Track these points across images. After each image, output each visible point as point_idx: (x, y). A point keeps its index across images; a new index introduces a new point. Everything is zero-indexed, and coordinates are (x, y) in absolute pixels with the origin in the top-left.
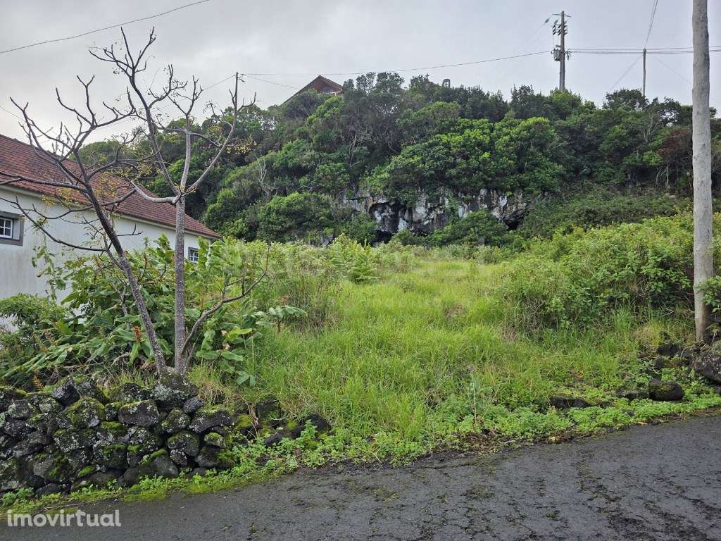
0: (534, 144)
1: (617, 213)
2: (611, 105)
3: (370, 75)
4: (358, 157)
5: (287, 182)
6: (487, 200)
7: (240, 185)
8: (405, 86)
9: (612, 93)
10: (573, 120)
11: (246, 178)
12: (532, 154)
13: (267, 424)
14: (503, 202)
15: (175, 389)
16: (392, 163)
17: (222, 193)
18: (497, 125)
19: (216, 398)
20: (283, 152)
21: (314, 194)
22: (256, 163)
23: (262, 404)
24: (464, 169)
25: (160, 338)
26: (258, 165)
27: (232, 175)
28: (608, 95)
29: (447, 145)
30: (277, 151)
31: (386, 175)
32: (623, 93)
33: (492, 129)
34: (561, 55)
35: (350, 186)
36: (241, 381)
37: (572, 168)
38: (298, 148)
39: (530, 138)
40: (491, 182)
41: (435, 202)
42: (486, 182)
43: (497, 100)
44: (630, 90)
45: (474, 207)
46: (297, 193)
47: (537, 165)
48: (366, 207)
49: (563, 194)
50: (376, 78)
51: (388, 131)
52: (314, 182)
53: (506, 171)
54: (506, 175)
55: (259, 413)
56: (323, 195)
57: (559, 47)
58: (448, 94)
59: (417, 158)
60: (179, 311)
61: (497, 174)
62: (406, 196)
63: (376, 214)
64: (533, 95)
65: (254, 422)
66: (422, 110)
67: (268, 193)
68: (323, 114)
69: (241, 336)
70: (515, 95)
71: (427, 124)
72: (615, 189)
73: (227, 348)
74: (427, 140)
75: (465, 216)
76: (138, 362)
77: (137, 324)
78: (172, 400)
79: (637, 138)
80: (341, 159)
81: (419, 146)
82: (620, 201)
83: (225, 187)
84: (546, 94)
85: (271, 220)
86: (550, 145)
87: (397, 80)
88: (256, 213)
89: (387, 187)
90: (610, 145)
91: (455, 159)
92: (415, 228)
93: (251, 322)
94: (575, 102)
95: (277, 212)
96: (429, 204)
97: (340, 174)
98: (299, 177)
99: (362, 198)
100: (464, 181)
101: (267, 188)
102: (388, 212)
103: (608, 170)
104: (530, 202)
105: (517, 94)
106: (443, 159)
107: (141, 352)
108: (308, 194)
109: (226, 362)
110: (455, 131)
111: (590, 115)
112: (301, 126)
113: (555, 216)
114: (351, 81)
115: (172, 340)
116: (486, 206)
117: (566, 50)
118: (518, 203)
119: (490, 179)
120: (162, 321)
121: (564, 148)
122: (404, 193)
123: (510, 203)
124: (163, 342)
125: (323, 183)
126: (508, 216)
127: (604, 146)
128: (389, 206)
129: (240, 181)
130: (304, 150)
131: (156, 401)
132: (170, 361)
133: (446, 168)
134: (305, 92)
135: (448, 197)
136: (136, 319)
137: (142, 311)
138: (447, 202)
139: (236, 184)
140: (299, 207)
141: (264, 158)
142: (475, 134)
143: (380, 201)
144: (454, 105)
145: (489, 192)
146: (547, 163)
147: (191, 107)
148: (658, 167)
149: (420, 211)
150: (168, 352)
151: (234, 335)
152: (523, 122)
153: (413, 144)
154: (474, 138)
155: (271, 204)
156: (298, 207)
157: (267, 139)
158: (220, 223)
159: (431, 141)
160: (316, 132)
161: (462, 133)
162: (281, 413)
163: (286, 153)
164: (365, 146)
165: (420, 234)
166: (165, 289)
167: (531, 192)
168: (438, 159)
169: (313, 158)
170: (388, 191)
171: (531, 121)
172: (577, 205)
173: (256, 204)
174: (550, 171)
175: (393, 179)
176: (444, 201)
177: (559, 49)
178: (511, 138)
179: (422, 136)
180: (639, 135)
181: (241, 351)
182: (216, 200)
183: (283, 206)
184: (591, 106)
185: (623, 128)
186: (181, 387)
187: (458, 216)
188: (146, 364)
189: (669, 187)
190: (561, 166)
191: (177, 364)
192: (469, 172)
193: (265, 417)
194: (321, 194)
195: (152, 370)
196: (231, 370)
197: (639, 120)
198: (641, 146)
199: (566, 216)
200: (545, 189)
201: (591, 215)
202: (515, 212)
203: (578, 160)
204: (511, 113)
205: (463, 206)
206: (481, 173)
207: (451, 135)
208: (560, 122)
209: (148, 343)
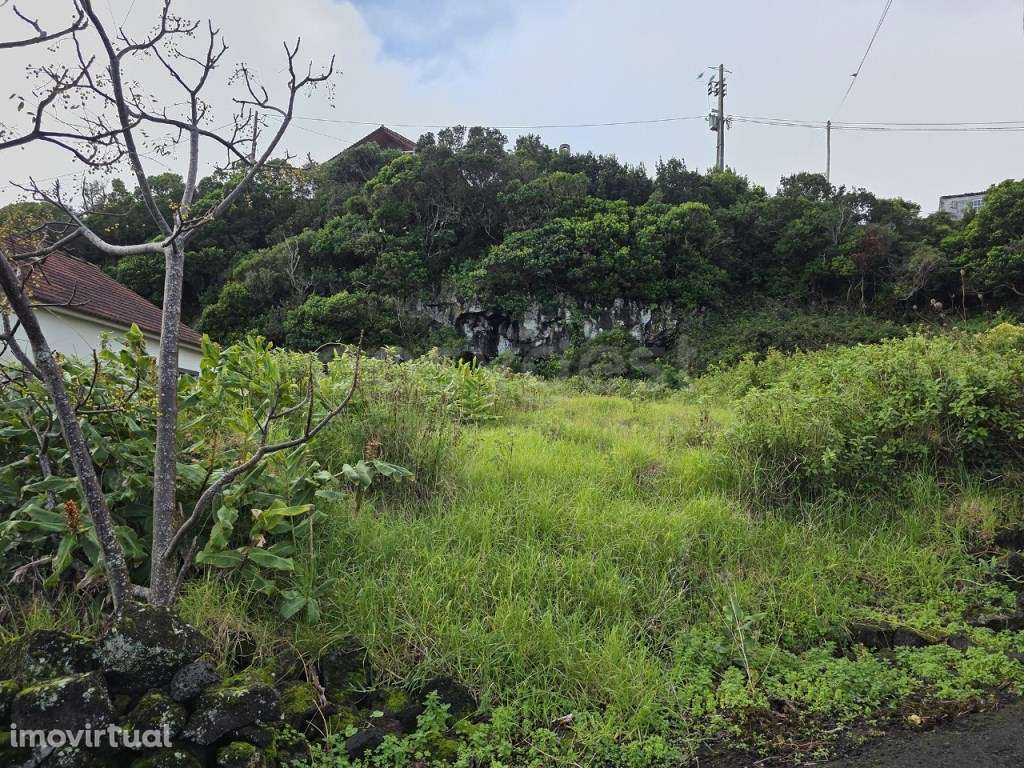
0: (690, 238)
1: (799, 337)
2: (788, 193)
3: (459, 130)
4: (440, 244)
5: (332, 275)
6: (624, 314)
7: (258, 277)
8: (509, 147)
9: (788, 176)
10: (739, 209)
11: (266, 268)
12: (686, 252)
13: (347, 703)
14: (646, 318)
15: (152, 645)
16: (492, 256)
17: (227, 289)
18: (639, 210)
19: (238, 647)
20: (326, 230)
21: (373, 295)
22: (282, 245)
23: (333, 658)
24: (593, 270)
25: (120, 524)
26: (285, 248)
27: (244, 262)
28: (783, 179)
29: (570, 233)
30: (316, 230)
31: (482, 272)
32: (803, 177)
33: (632, 215)
34: (719, 123)
35: (426, 285)
36: (290, 610)
37: (737, 275)
38: (350, 227)
39: (684, 230)
40: (630, 289)
41: (551, 315)
42: (623, 289)
43: (639, 176)
44: (811, 174)
45: (605, 323)
46: (345, 293)
47: (693, 268)
48: (451, 317)
49: (726, 310)
50: (467, 133)
51: (485, 210)
52: (372, 277)
53: (651, 275)
54: (650, 280)
55: (327, 679)
56: (387, 296)
57: (716, 111)
58: (570, 163)
59: (527, 251)
60: (164, 470)
61: (639, 279)
62: (511, 304)
63: (466, 328)
64: (686, 173)
65: (318, 699)
66: (533, 183)
67: (300, 291)
68: (389, 178)
69: (287, 518)
70: (662, 171)
71: (541, 202)
72: (795, 306)
73: (260, 544)
74: (541, 226)
75: (594, 335)
76: (71, 575)
77: (72, 495)
78: (145, 669)
79: (823, 237)
80: (414, 245)
81: (528, 234)
82: (802, 322)
83: (231, 280)
84: (703, 173)
85: (304, 331)
86: (710, 241)
87: (498, 139)
88: (280, 321)
89: (483, 289)
90: (789, 245)
91: (581, 254)
92: (522, 350)
93: (306, 492)
94: (740, 185)
95: (315, 320)
96: (542, 318)
97: (412, 268)
98: (349, 270)
99: (445, 303)
100: (593, 286)
101: (300, 283)
102: (483, 325)
103: (786, 279)
104: (682, 319)
105: (664, 170)
106: (564, 252)
107: (79, 554)
108: (364, 295)
109: (257, 572)
110: (580, 215)
111: (762, 204)
112: (355, 194)
113: (716, 340)
114: (430, 136)
115: (145, 528)
116: (622, 323)
117: (725, 117)
118: (666, 320)
119: (629, 284)
120: (124, 490)
121: (728, 246)
122: (507, 299)
123: (654, 320)
124: (126, 532)
125: (387, 280)
126: (652, 338)
127: (780, 247)
128: (486, 318)
129: (258, 271)
130: (359, 229)
131: (105, 674)
132: (139, 572)
133: (567, 267)
134: (362, 146)
135: (569, 308)
136: (71, 486)
137: (82, 469)
138: (568, 314)
139: (250, 276)
140: (350, 314)
141: (296, 239)
142: (610, 219)
143: (472, 310)
144: (580, 176)
145: (626, 304)
146: (705, 267)
147: (203, 80)
148: (850, 278)
149: (530, 326)
150: (136, 552)
151: (275, 517)
152: (674, 208)
153: (521, 230)
154: (608, 226)
155: (306, 307)
156: (348, 314)
157: (300, 211)
158: (223, 334)
159: (547, 227)
160: (377, 204)
161: (591, 219)
162: (371, 675)
163: (331, 233)
164: (451, 229)
165: (529, 359)
166: (133, 427)
167: (684, 306)
168: (557, 253)
169: (372, 241)
170: (485, 295)
171: (686, 206)
172: (745, 326)
173: (281, 306)
174: (710, 278)
175: (493, 278)
176: (564, 314)
177: (716, 114)
178: (658, 229)
179: (534, 219)
180: (827, 233)
181: (287, 548)
182: (217, 299)
183: (325, 310)
184: (760, 193)
185: (804, 224)
186: (167, 639)
187: (583, 334)
188: (87, 579)
189: (864, 305)
190: (724, 272)
191: (155, 579)
192: (600, 273)
193: (339, 686)
194: (384, 295)
195: (99, 591)
196: (269, 587)
197: (824, 213)
198: (828, 249)
199: (731, 340)
200: (703, 302)
201: (764, 339)
202: (662, 333)
203: (746, 265)
204: (657, 194)
205: (590, 321)
206: (616, 275)
207: (576, 221)
208: (721, 211)
209: (93, 537)
